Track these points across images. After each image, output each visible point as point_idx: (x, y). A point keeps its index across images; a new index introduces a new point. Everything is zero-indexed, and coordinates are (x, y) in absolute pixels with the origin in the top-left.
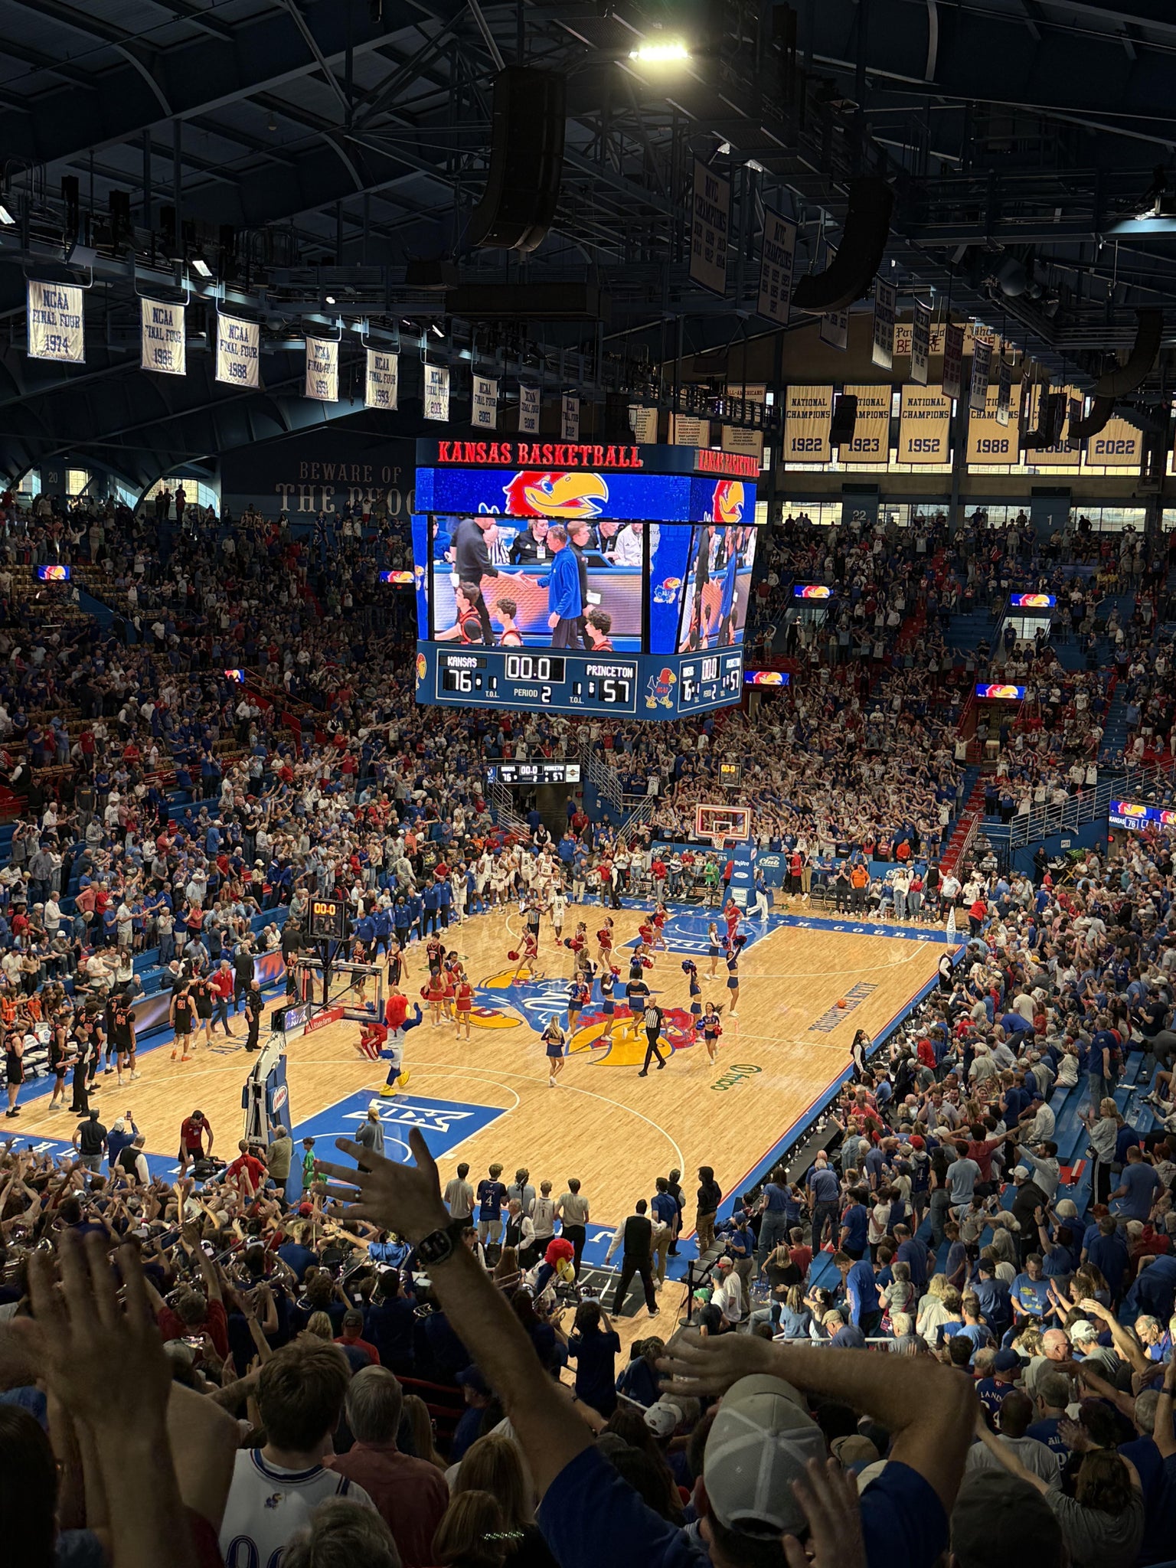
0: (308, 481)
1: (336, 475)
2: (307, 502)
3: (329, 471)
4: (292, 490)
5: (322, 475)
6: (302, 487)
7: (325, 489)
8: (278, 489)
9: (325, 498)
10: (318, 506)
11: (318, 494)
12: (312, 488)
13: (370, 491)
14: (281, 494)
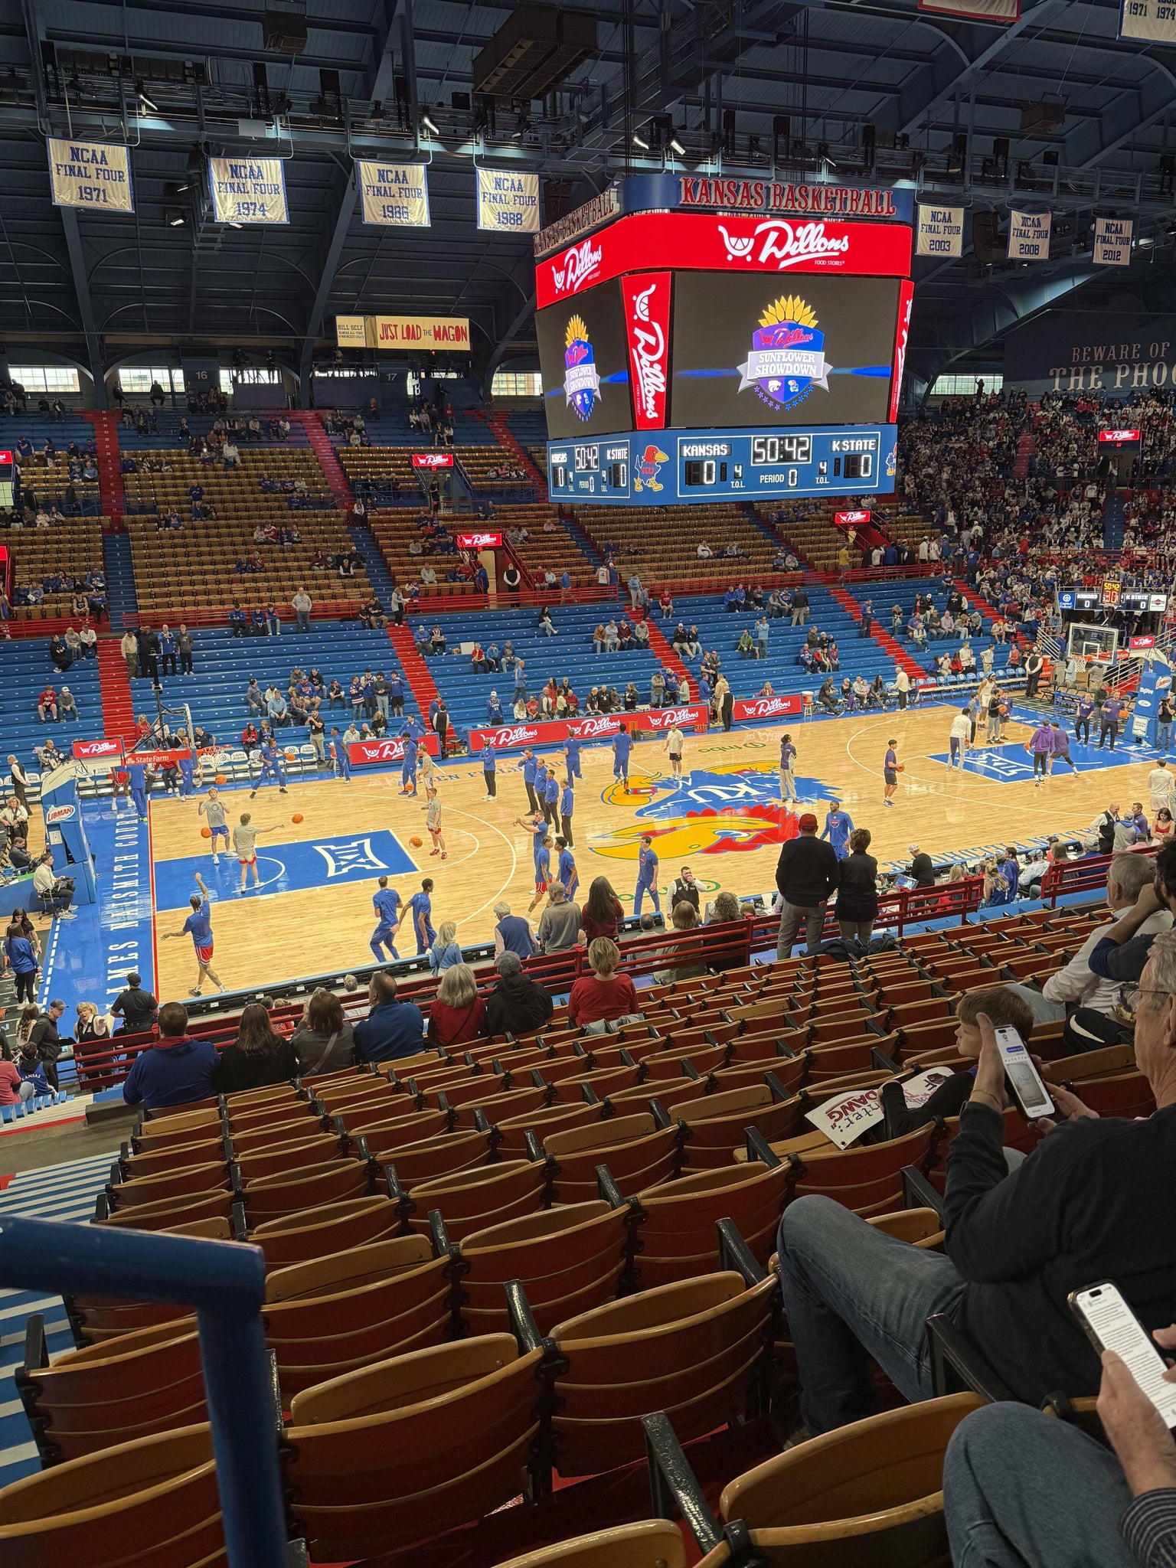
0: (1080, 364)
1: (1105, 356)
2: (1076, 382)
3: (1099, 354)
4: (1064, 373)
5: (1093, 357)
6: (1073, 370)
7: (1094, 368)
8: (1051, 374)
9: (1093, 376)
10: (1086, 383)
11: (1087, 373)
12: (1082, 370)
13: (1137, 366)
14: (1054, 377)
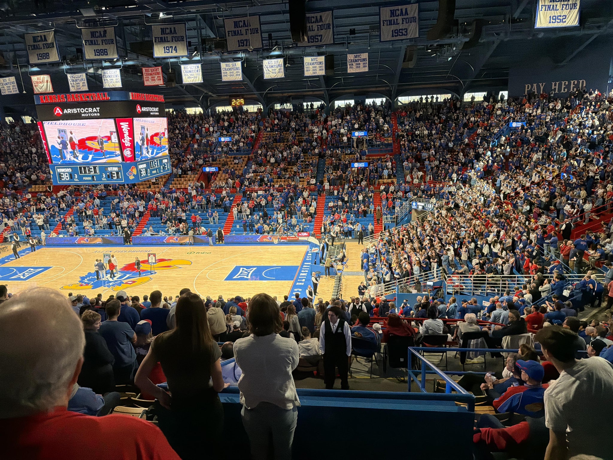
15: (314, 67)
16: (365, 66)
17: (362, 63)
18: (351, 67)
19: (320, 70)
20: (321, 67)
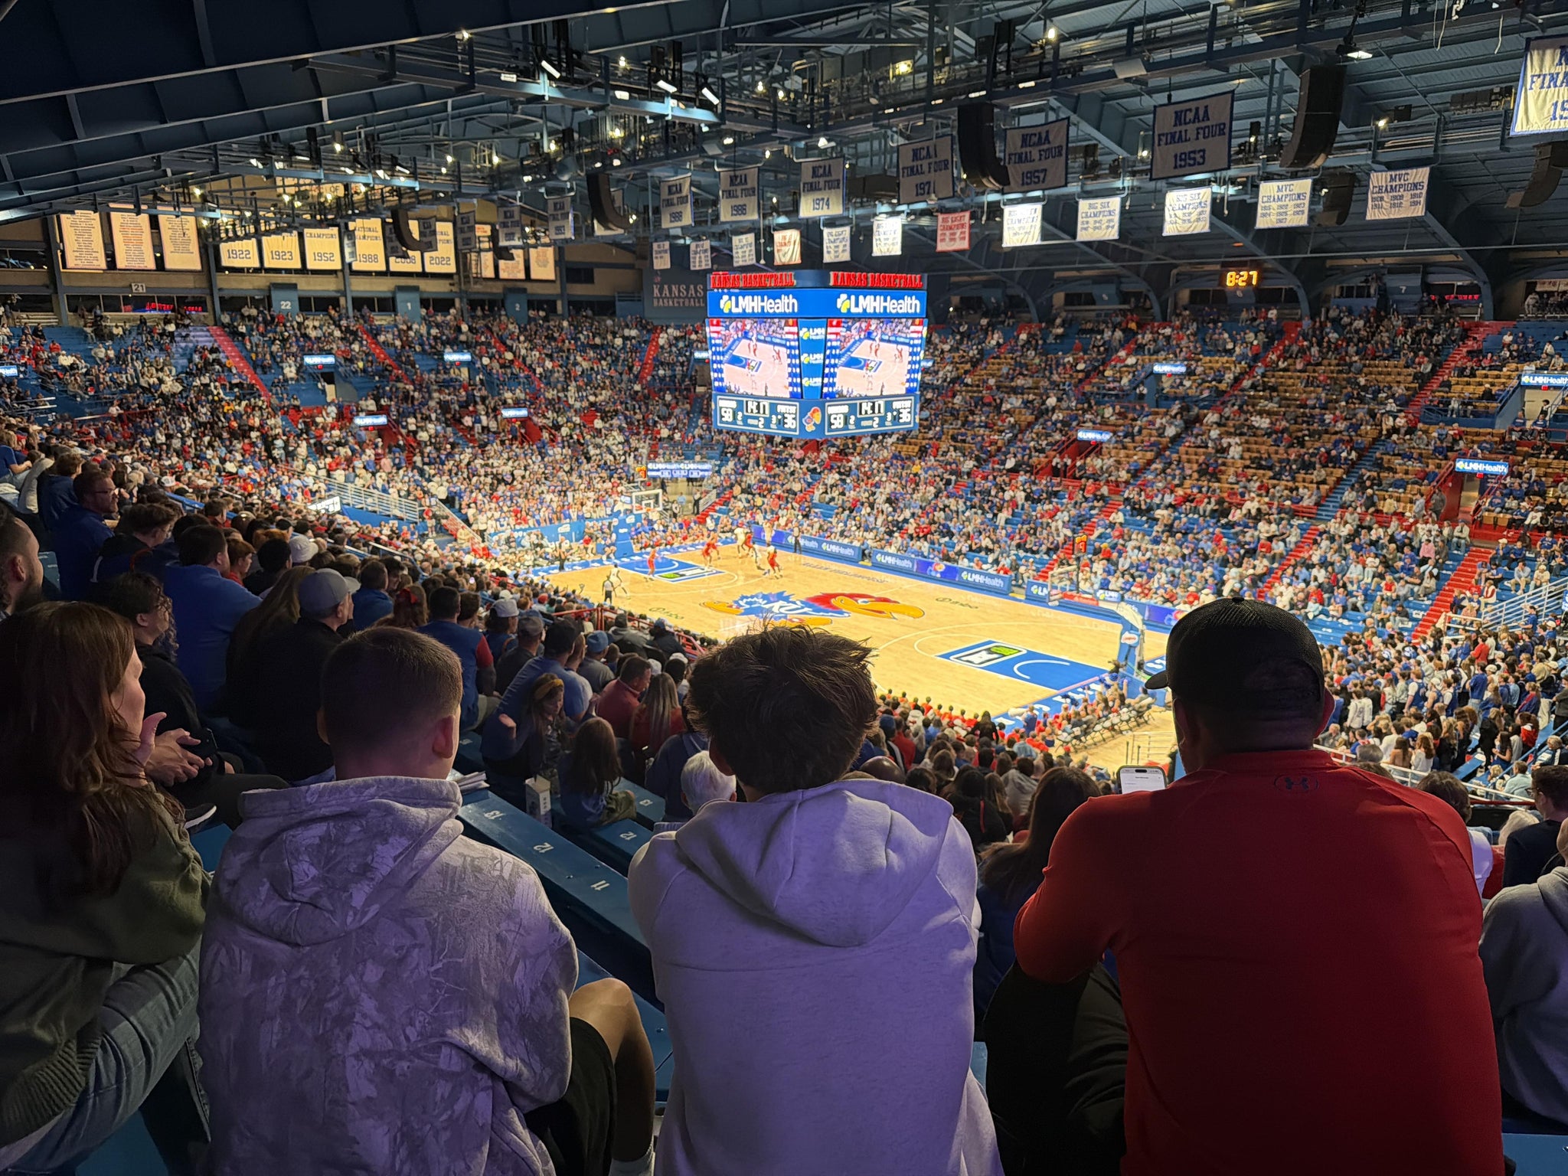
15: (1281, 207)
16: (1416, 203)
17: (1407, 195)
18: (1375, 206)
19: (1297, 213)
20: (1298, 206)
